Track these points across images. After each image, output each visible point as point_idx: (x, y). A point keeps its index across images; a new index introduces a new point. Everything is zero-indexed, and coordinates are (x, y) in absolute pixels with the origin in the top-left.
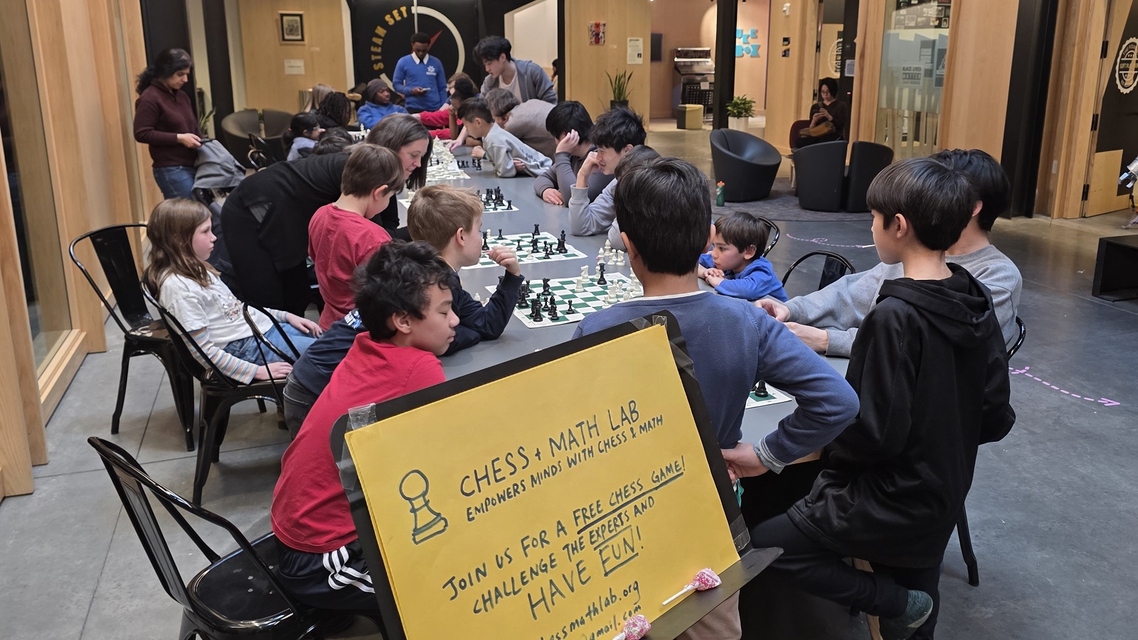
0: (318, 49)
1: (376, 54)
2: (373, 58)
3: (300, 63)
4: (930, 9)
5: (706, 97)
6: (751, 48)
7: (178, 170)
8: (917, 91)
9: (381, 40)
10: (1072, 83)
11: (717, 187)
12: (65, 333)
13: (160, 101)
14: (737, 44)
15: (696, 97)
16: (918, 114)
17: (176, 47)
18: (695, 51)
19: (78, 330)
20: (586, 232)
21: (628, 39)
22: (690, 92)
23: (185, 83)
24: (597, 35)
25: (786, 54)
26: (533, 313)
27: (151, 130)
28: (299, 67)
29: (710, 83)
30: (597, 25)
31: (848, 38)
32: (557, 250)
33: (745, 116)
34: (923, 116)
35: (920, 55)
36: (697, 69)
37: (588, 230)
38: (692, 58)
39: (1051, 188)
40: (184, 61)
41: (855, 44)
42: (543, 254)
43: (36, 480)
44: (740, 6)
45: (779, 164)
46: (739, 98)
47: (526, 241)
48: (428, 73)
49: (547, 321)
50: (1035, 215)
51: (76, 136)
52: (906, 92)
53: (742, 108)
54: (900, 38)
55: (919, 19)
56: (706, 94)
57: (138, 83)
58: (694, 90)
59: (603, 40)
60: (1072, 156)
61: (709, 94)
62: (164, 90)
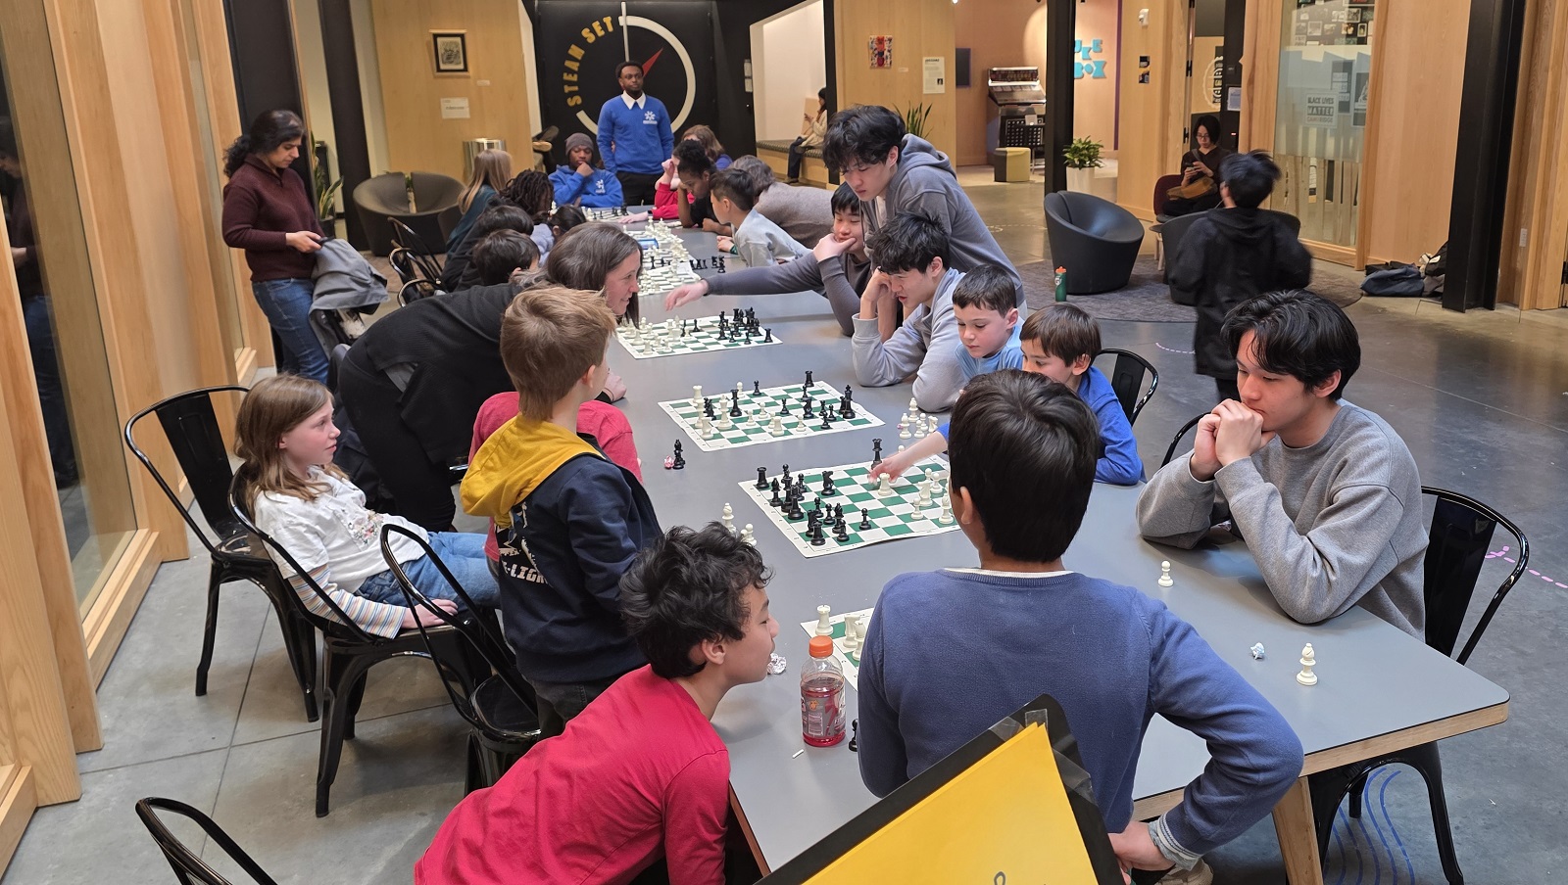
0: (488, 82)
1: (570, 83)
2: (567, 89)
3: (464, 103)
4: (1340, 13)
5: (1033, 134)
6: (1093, 65)
7: (289, 285)
8: (1328, 131)
9: (578, 64)
10: (1546, 121)
11: (1056, 275)
12: (128, 534)
13: (259, 186)
14: (1076, 61)
15: (1019, 135)
16: (1331, 162)
17: (280, 108)
18: (1016, 71)
19: (146, 530)
20: (879, 381)
21: (925, 59)
22: (1011, 128)
23: (295, 160)
24: (881, 54)
25: (1144, 79)
26: (811, 530)
27: (248, 228)
28: (462, 108)
29: (1038, 116)
30: (881, 41)
31: (1231, 54)
32: (840, 412)
33: (1090, 167)
34: (1337, 165)
35: (1332, 82)
36: (1019, 97)
37: (883, 378)
38: (1013, 80)
39: (1518, 266)
40: (293, 128)
41: (1241, 66)
42: (820, 421)
43: (85, 777)
44: (1079, 7)
45: (1140, 240)
46: (1080, 141)
47: (794, 398)
48: (645, 122)
49: (831, 545)
50: (1497, 305)
51: (135, 251)
52: (1313, 133)
53: (1085, 155)
54: (1304, 58)
55: (1327, 27)
56: (1033, 131)
57: (227, 161)
58: (1016, 126)
59: (889, 61)
60: (1547, 225)
61: (1037, 131)
62: (262, 169)
